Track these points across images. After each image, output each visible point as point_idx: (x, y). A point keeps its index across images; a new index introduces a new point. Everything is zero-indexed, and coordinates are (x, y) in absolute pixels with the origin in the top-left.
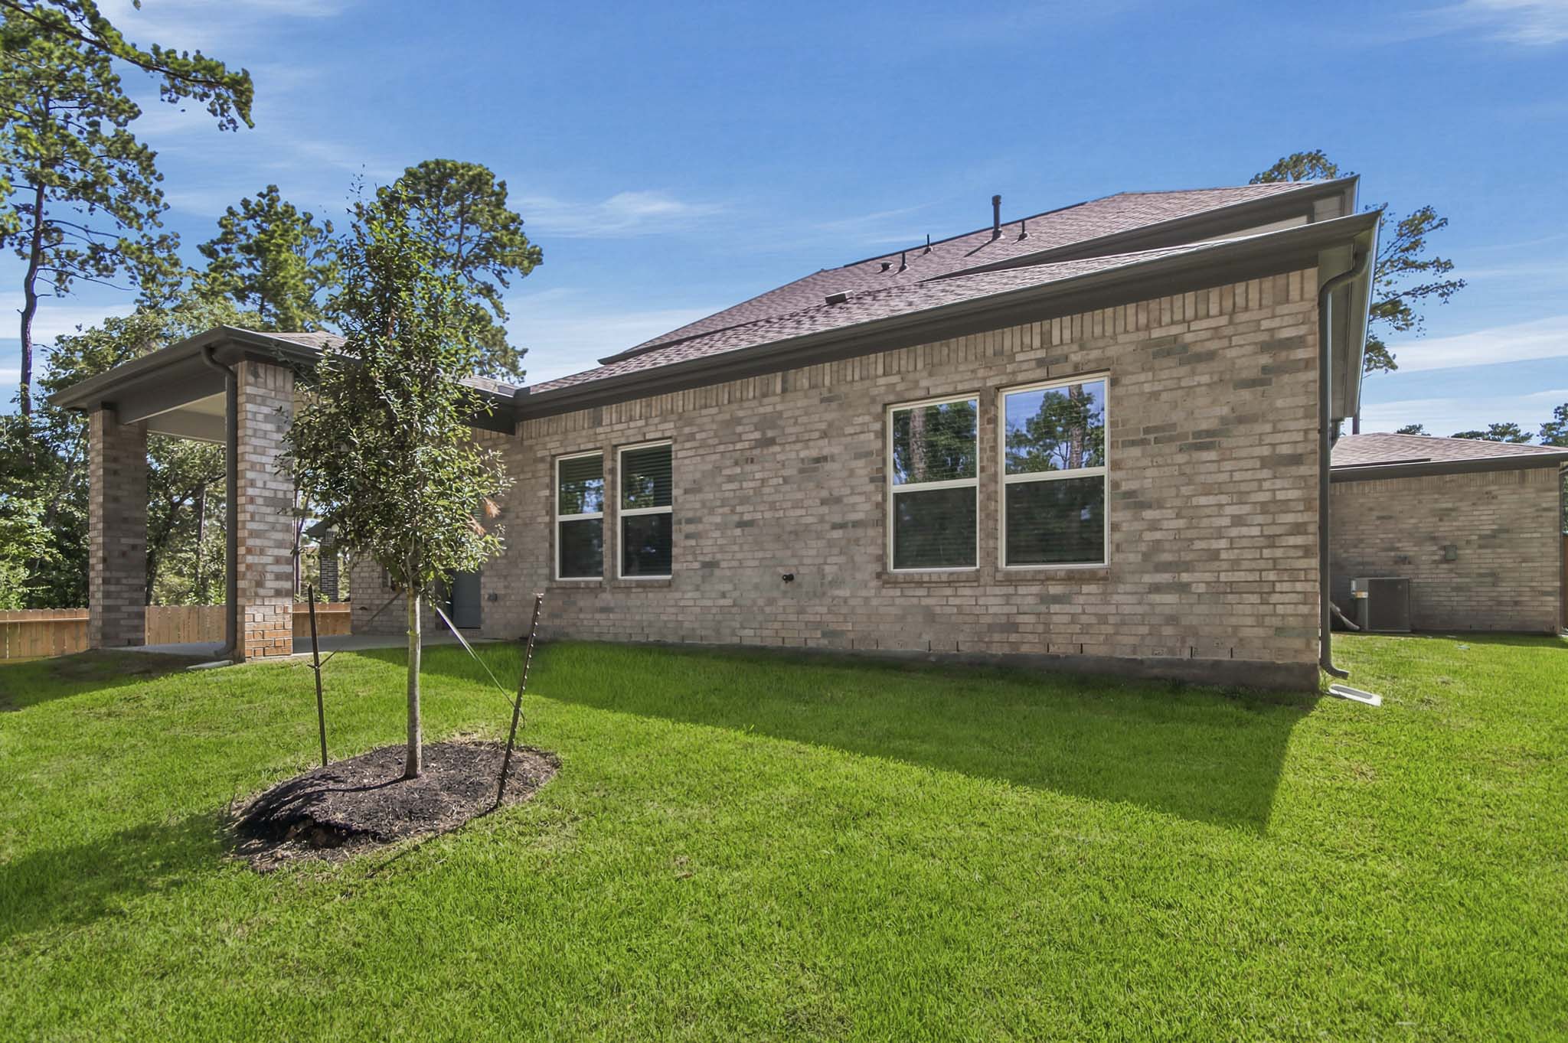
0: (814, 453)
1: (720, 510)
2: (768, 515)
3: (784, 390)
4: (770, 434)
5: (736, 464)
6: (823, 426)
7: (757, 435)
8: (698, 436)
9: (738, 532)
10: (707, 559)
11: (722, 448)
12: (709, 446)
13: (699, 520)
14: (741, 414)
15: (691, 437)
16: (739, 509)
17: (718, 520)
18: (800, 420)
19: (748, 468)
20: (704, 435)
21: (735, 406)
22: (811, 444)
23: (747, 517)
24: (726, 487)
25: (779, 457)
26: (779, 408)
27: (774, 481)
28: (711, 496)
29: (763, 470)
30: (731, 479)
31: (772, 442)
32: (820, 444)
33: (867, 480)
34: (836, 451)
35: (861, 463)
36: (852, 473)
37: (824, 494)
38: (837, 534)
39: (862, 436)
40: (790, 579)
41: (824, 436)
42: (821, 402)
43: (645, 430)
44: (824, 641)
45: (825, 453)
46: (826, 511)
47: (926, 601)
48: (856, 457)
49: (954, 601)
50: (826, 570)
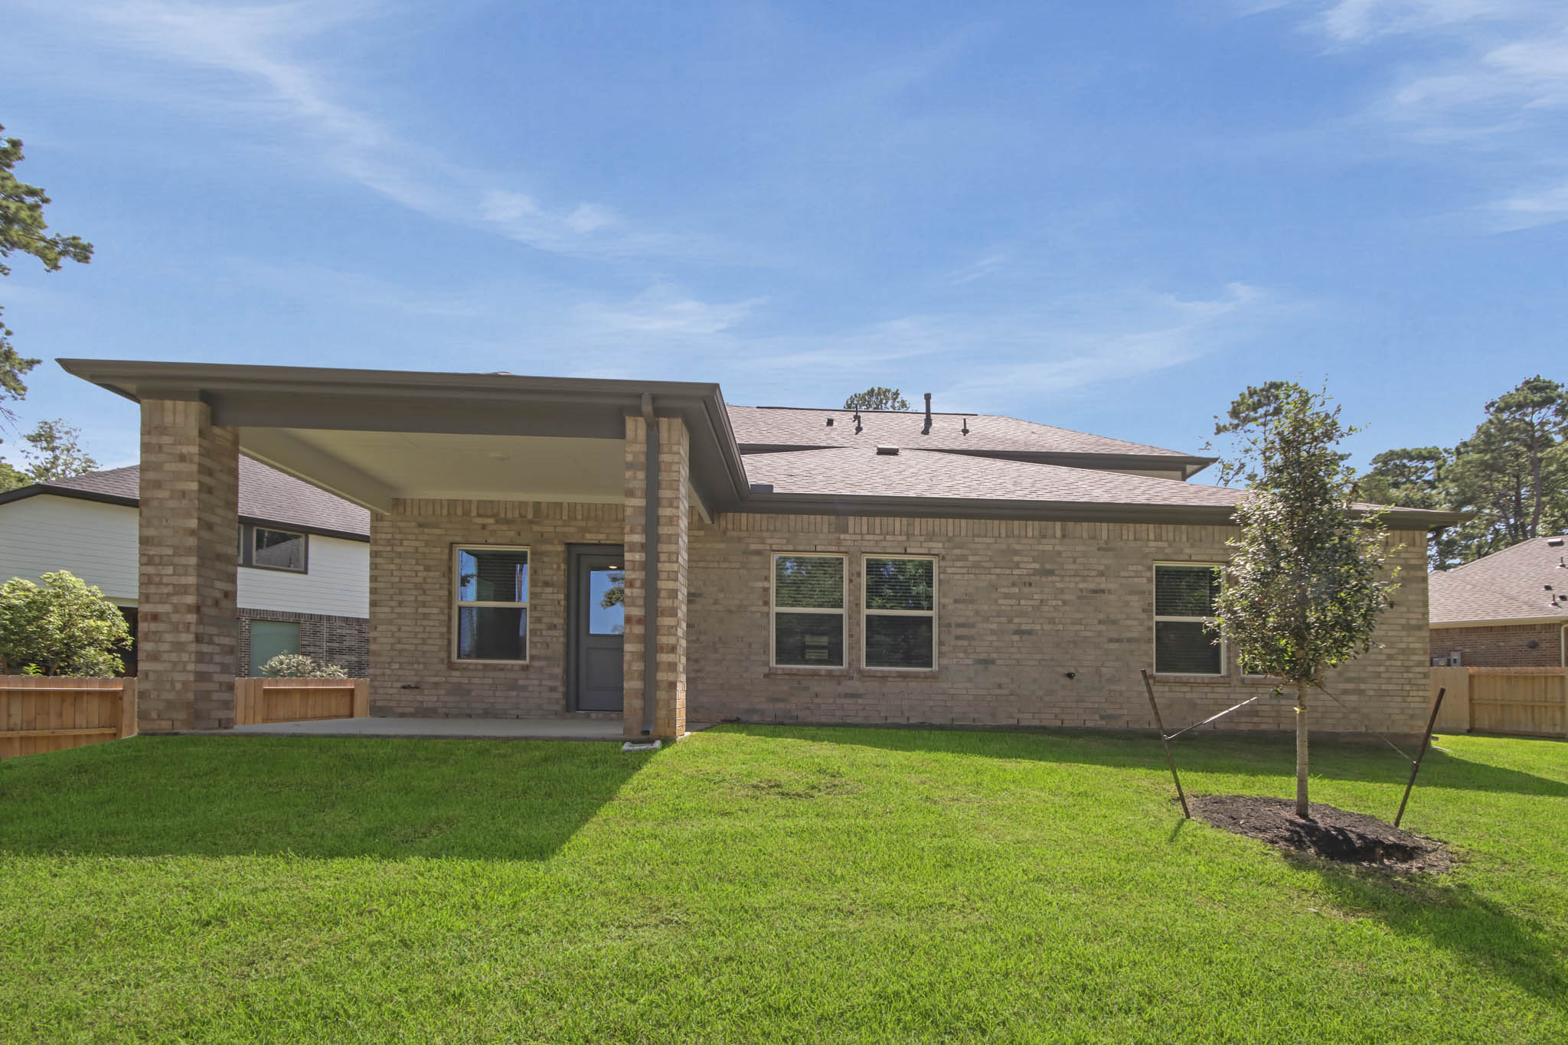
0: (1092, 586)
1: (997, 620)
2: (1046, 627)
3: (1064, 536)
4: (1048, 566)
5: (1014, 585)
6: (1102, 568)
7: (1037, 566)
8: (971, 558)
9: (1016, 638)
10: (983, 656)
11: (998, 571)
12: (983, 567)
13: (972, 625)
14: (1018, 547)
15: (964, 558)
16: (1016, 620)
17: (994, 627)
18: (1078, 560)
19: (1027, 590)
20: (977, 558)
21: (1011, 540)
22: (1089, 579)
23: (1024, 627)
24: (1001, 602)
25: (1059, 585)
26: (1058, 548)
27: (1054, 603)
28: (986, 607)
29: (1042, 593)
30: (1007, 596)
31: (1051, 573)
32: (1098, 579)
33: (1140, 610)
34: (1113, 586)
35: (1135, 598)
36: (1127, 604)
37: (1102, 616)
38: (1113, 646)
39: (1136, 579)
40: (1070, 676)
41: (1101, 574)
42: (1099, 549)
43: (907, 544)
44: (1103, 723)
45: (1103, 586)
46: (1103, 627)
47: (1188, 696)
48: (1131, 593)
49: (1210, 696)
50: (1104, 670)
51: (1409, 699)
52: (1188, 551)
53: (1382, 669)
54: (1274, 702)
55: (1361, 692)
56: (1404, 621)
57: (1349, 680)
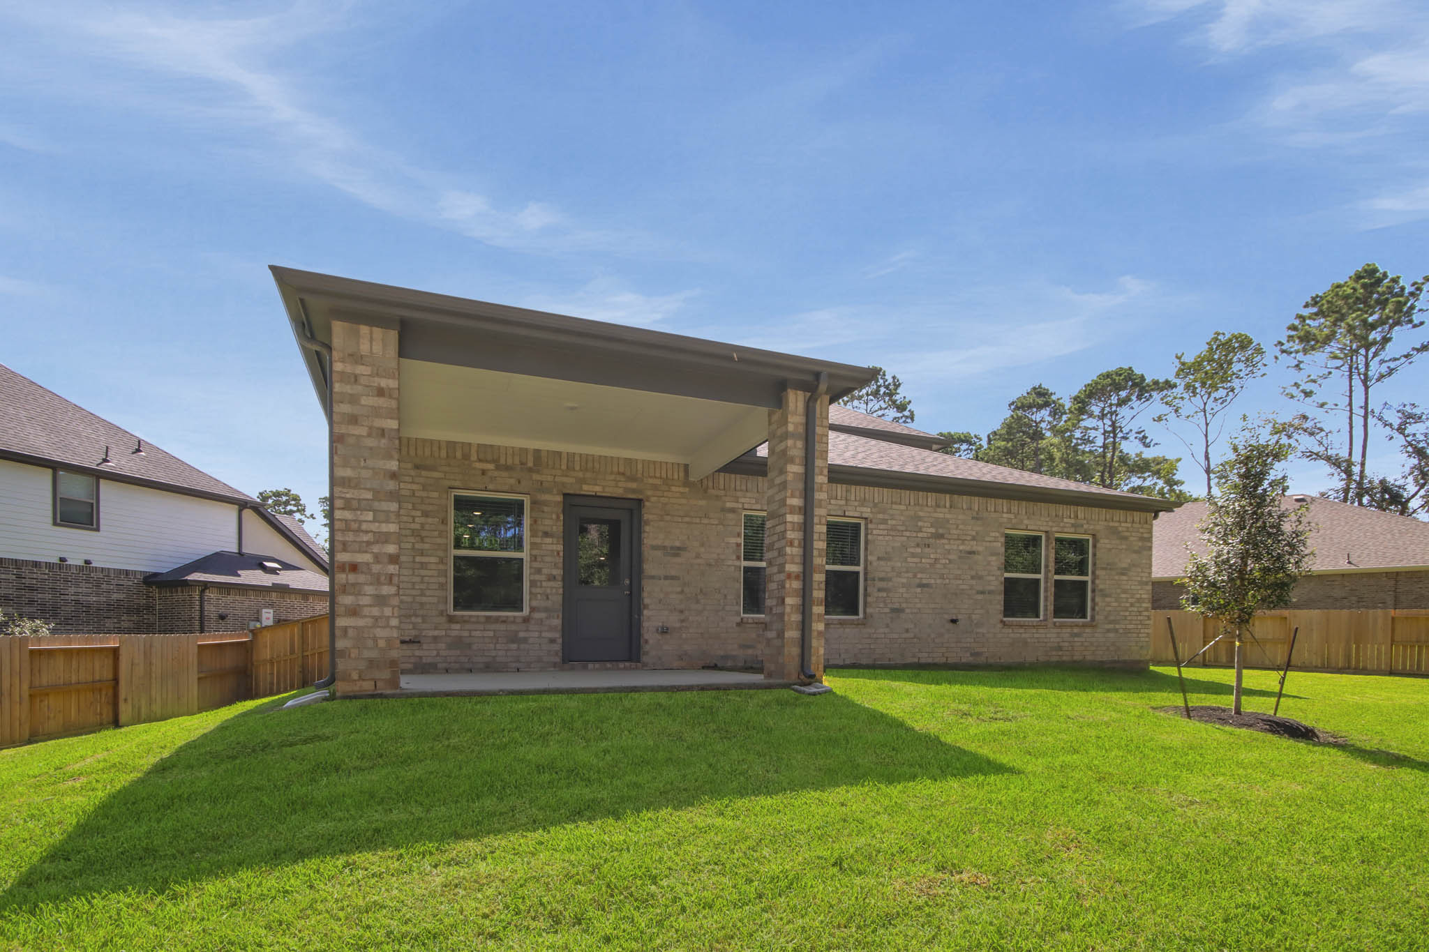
0: (968, 548)
1: (906, 575)
2: (939, 581)
3: (951, 507)
4: (941, 531)
5: (918, 545)
6: (974, 533)
7: (933, 530)
8: (890, 522)
9: (919, 590)
10: (896, 606)
11: (908, 534)
12: (899, 531)
13: (889, 580)
14: (921, 514)
15: (884, 522)
16: (919, 576)
17: (904, 581)
18: (961, 527)
19: (927, 550)
20: (894, 522)
21: (917, 508)
22: (966, 542)
23: (924, 581)
24: (909, 560)
25: (947, 547)
26: (948, 516)
27: (944, 561)
28: (899, 564)
29: (936, 553)
30: (913, 555)
31: (941, 536)
32: (972, 543)
33: (996, 568)
34: (980, 549)
35: (994, 558)
36: (989, 563)
37: (973, 573)
38: (980, 597)
39: (995, 544)
40: (954, 621)
41: (974, 539)
42: (973, 518)
43: (845, 508)
44: (971, 659)
45: (974, 548)
46: (974, 582)
47: (1023, 635)
48: (992, 555)
49: (1036, 635)
50: (974, 616)
51: (1140, 635)
52: (1026, 522)
53: (1127, 614)
54: (1071, 639)
55: (1116, 631)
56: (1139, 579)
57: (1110, 622)
